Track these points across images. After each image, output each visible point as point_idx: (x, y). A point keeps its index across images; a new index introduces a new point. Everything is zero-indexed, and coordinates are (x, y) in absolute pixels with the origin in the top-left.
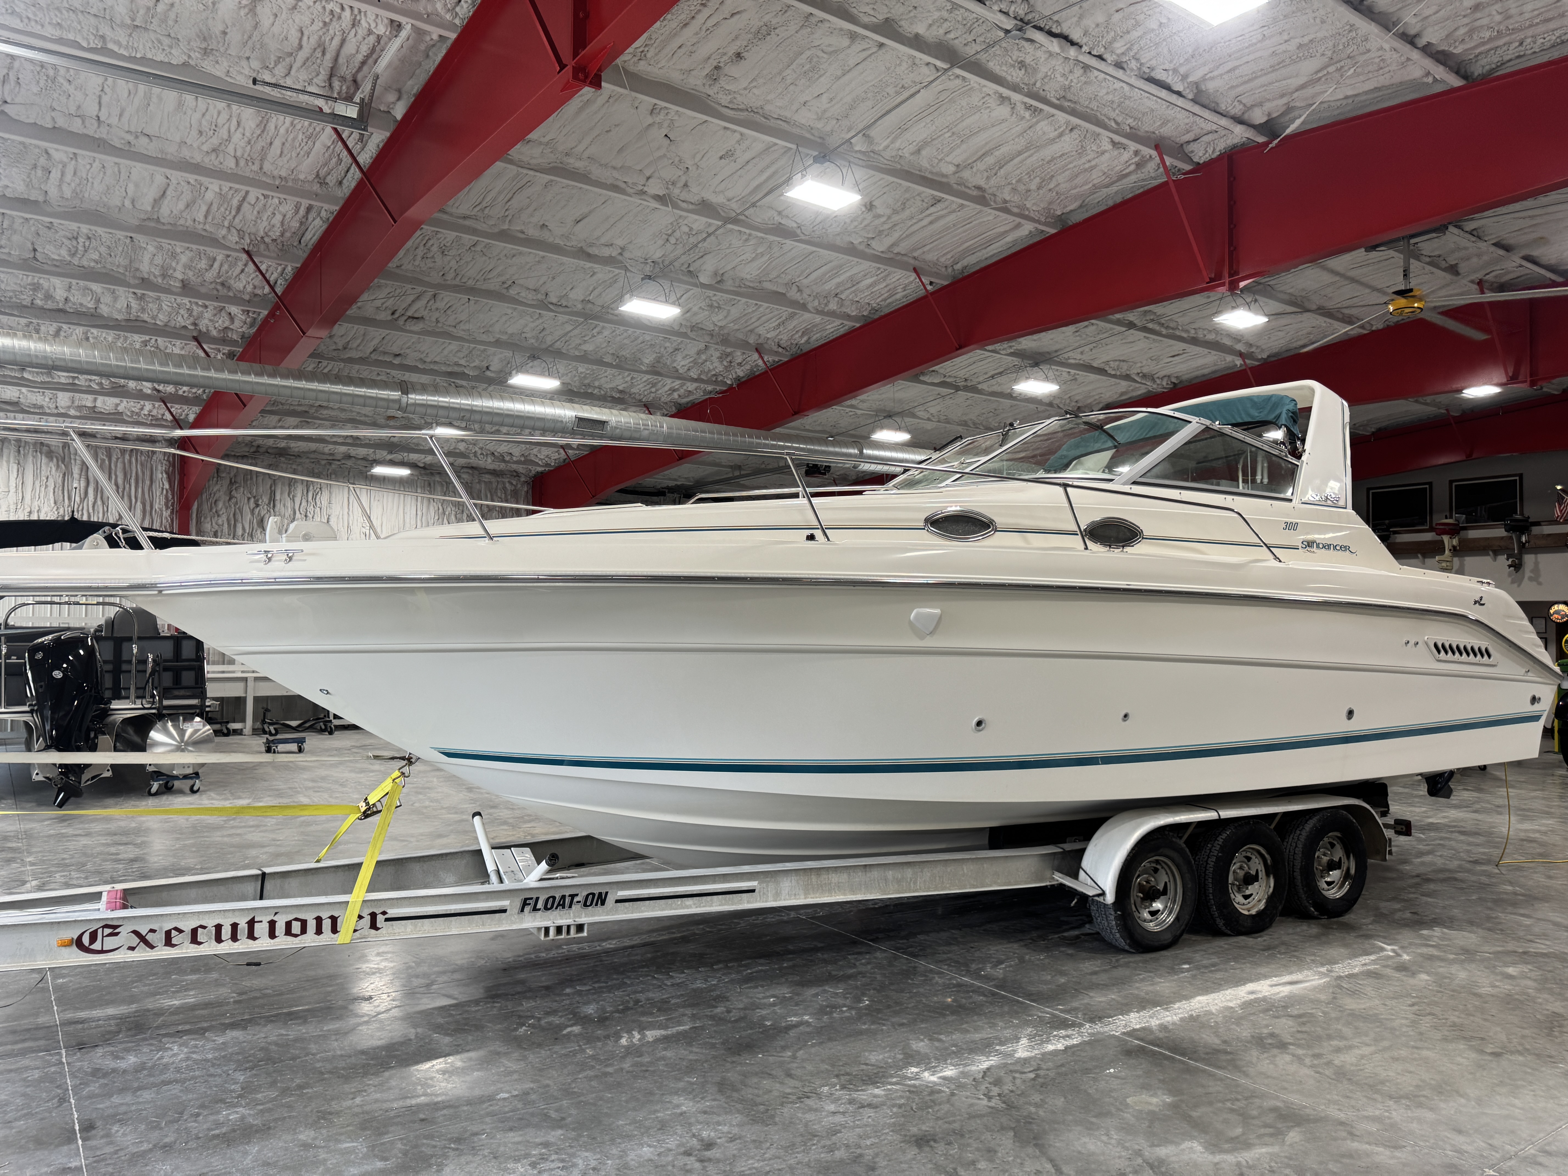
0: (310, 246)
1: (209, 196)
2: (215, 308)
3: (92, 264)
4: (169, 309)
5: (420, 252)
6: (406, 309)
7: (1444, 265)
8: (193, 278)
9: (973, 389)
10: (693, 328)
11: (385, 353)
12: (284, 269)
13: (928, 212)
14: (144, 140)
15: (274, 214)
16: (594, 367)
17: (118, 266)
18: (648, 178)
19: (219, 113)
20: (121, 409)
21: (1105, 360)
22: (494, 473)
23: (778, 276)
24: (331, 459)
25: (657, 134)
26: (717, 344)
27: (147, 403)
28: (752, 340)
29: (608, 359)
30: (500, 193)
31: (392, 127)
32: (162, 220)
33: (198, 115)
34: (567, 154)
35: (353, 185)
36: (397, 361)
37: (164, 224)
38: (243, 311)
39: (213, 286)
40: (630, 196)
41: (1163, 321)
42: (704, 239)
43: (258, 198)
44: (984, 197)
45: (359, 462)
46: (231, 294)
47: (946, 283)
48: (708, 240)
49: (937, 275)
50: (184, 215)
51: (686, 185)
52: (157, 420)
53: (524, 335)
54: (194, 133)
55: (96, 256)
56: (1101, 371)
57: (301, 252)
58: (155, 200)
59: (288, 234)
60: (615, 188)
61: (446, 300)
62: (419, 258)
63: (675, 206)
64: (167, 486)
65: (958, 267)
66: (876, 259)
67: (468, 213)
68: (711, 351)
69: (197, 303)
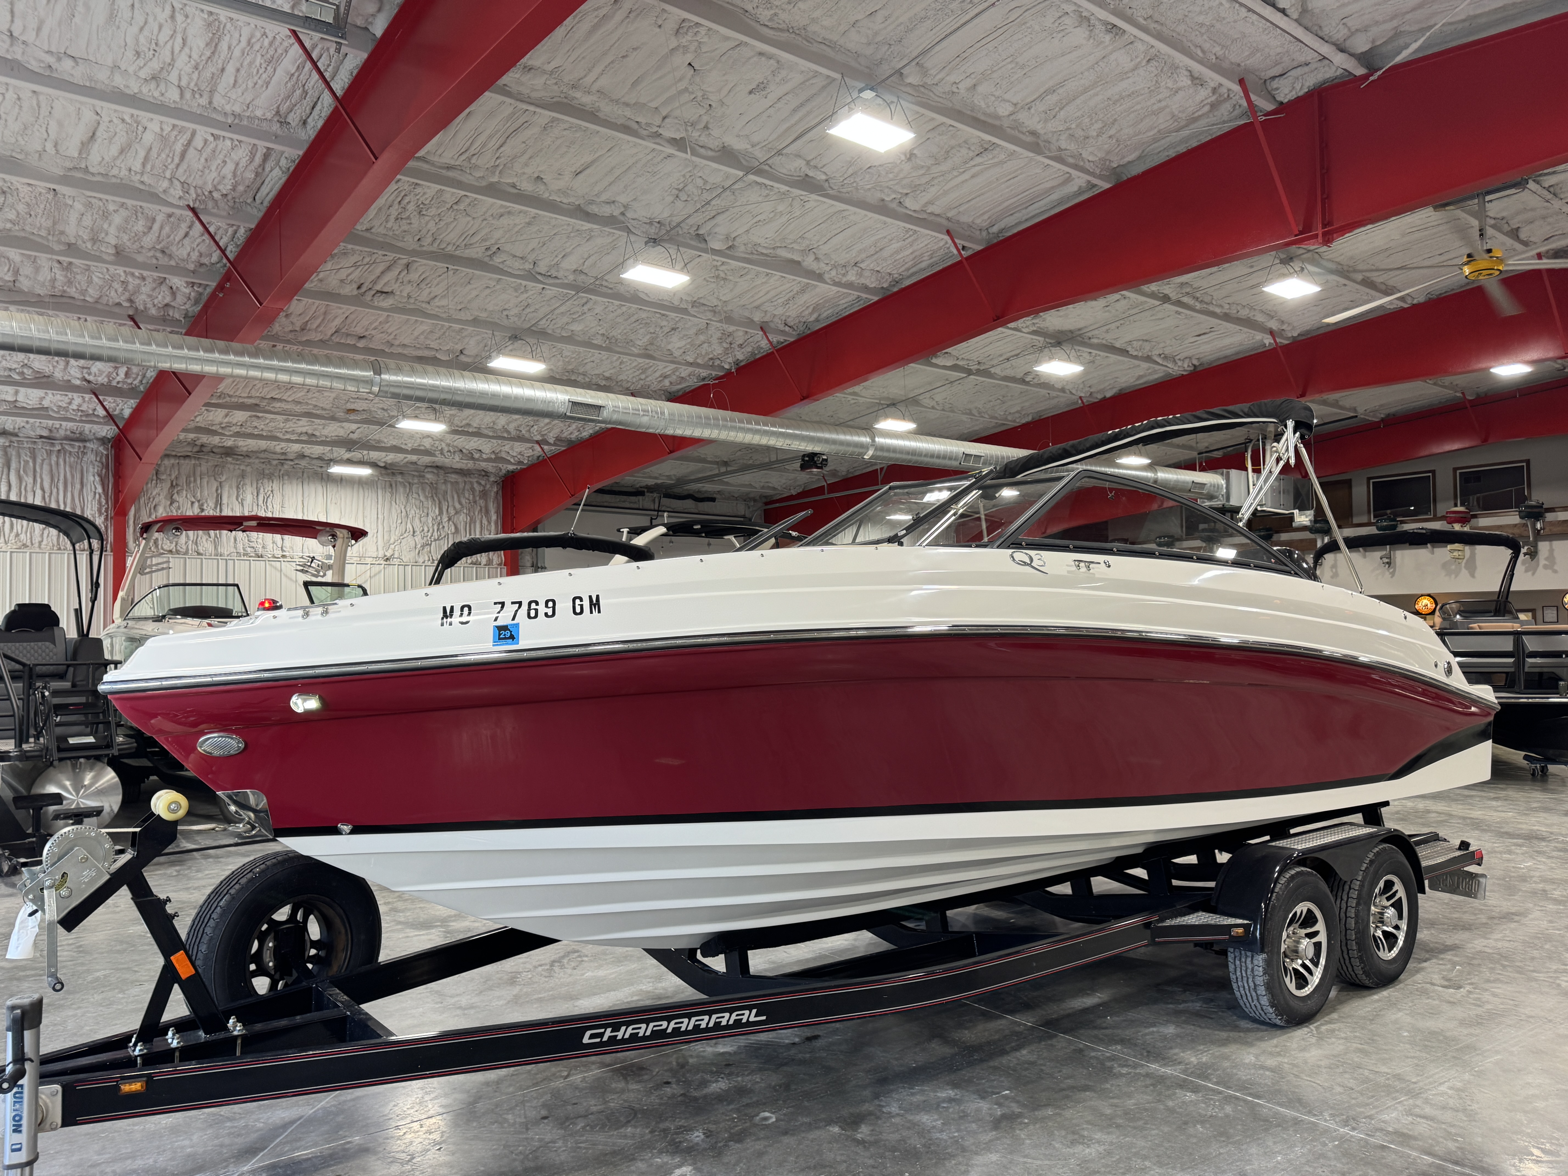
0: (266, 204)
1: (148, 138)
2: (154, 280)
3: (9, 226)
4: (100, 283)
5: (394, 211)
6: (374, 282)
7: (1506, 228)
8: (128, 244)
9: (986, 373)
10: (694, 304)
11: (348, 335)
12: (235, 232)
13: (972, 163)
14: (68, 64)
15: (225, 162)
16: (582, 349)
17: (39, 229)
18: (664, 118)
19: (160, 27)
20: (46, 403)
21: (1127, 339)
22: (461, 472)
23: (795, 242)
24: (284, 458)
25: (680, 60)
26: (720, 321)
27: (75, 395)
28: (757, 317)
29: (598, 341)
30: (490, 137)
31: (371, 47)
32: (91, 169)
33: (135, 29)
34: (574, 87)
35: (320, 124)
36: (361, 344)
37: (93, 174)
38: (187, 282)
39: (151, 254)
40: (643, 139)
41: (1198, 295)
42: (719, 195)
43: (206, 141)
44: (1038, 144)
45: (314, 462)
46: (173, 263)
47: (979, 248)
48: (723, 195)
49: (970, 238)
50: (118, 162)
51: (706, 127)
52: (88, 415)
53: (505, 313)
54: (130, 54)
55: (12, 216)
56: (1123, 352)
57: (255, 212)
58: (82, 143)
59: (241, 188)
60: (626, 129)
61: (421, 270)
62: (392, 218)
63: (694, 153)
64: (100, 490)
65: (995, 229)
66: (908, 218)
67: (452, 162)
68: (712, 330)
69: (133, 274)
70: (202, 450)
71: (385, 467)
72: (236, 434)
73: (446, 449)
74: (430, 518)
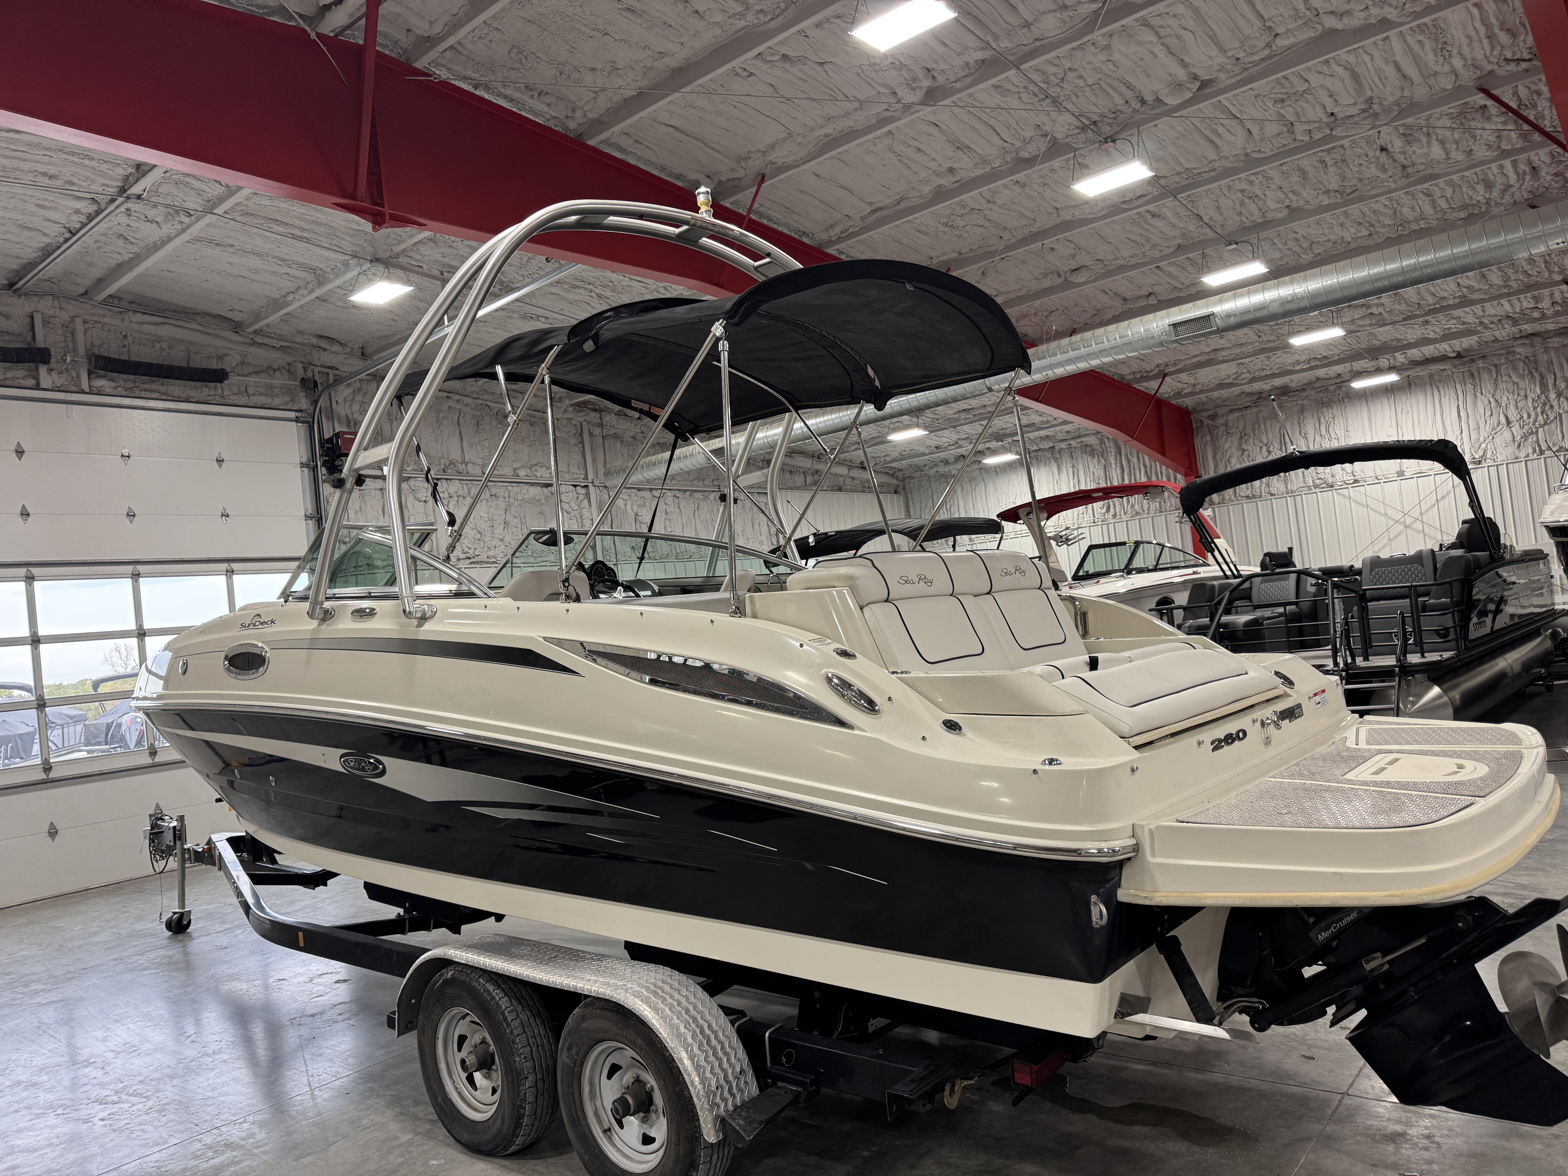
70: (1260, 397)
71: (1459, 355)
72: (1254, 380)
73: (1485, 321)
74: (1530, 400)
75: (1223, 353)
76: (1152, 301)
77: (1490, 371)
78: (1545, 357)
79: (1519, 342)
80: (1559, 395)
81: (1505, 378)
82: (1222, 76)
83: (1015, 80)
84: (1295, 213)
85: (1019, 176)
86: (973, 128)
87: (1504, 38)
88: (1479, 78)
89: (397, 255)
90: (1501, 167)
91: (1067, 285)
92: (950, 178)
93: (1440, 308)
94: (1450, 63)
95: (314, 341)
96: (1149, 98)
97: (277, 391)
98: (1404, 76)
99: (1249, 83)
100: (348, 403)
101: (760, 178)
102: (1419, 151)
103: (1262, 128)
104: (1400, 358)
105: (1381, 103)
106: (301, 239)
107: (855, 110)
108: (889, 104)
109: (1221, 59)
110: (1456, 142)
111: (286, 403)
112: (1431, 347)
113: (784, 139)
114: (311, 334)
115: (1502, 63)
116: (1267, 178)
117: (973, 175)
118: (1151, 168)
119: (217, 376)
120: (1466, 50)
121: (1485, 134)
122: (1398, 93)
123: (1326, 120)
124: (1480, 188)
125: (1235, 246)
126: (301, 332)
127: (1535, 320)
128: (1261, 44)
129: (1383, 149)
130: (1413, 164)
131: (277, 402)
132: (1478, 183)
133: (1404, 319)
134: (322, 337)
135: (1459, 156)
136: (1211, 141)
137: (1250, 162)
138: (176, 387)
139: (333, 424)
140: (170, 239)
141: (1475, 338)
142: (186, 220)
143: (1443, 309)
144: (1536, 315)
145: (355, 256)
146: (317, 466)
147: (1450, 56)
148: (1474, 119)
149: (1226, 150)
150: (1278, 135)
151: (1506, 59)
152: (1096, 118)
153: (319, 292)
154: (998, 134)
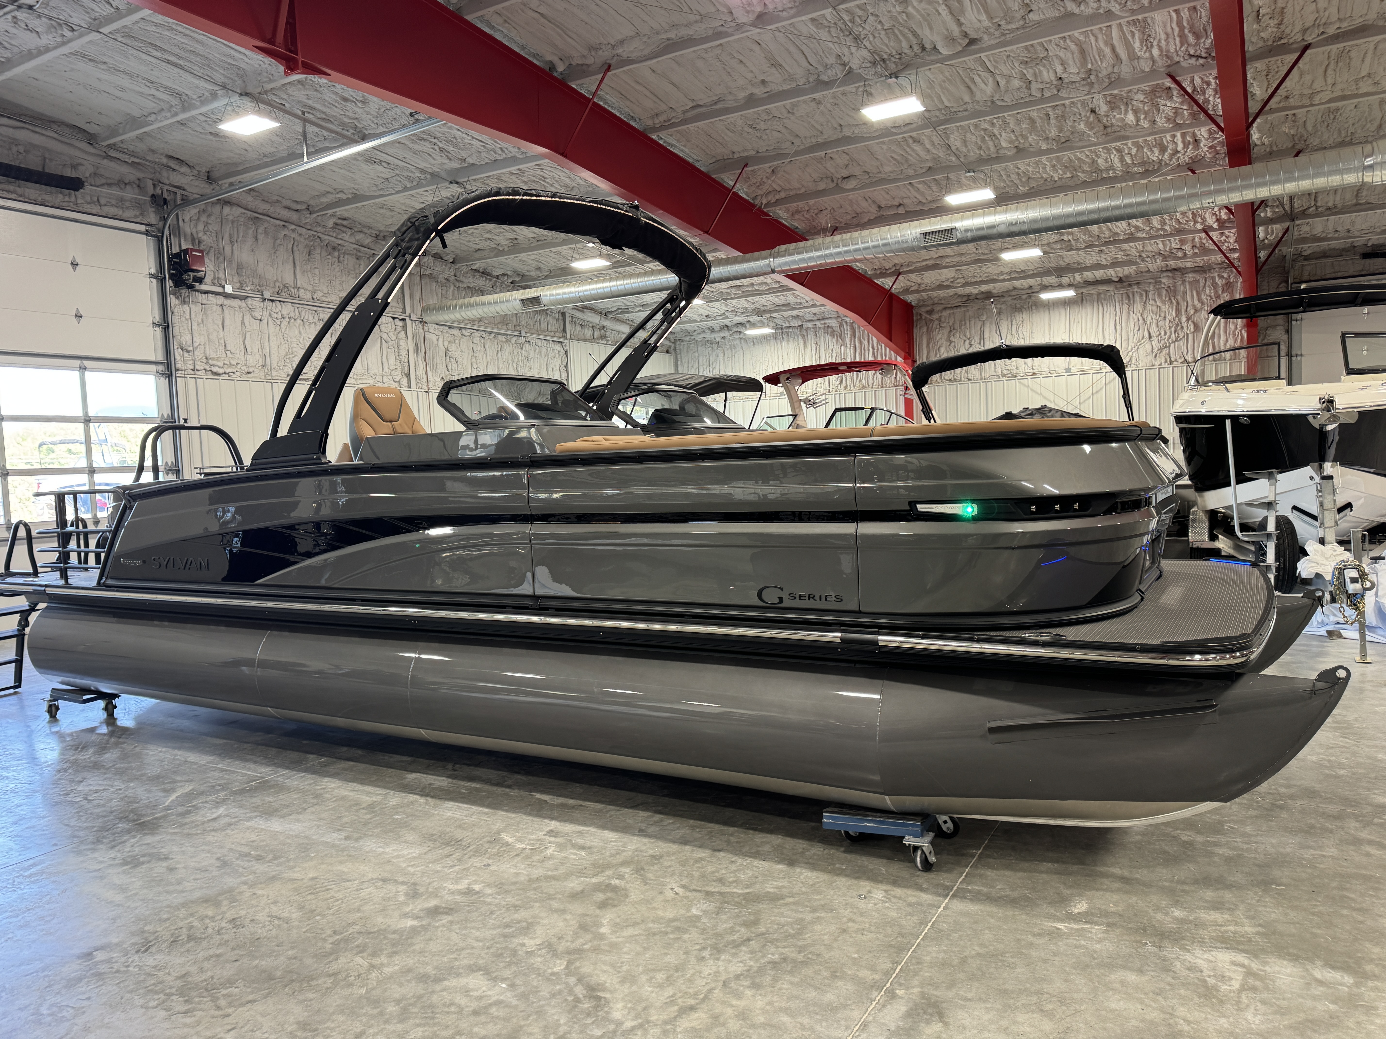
70: (969, 299)
71: (1121, 280)
72: (966, 284)
73: (1144, 255)
74: (1167, 321)
75: (947, 260)
76: (901, 211)
77: (1141, 295)
78: (1182, 288)
79: (1165, 274)
80: (1188, 319)
81: (1152, 302)
82: (986, 37)
83: (829, 17)
84: (1020, 152)
85: (817, 95)
86: (787, 50)
87: (1191, 39)
88: (1169, 66)
89: (266, 92)
90: (1174, 136)
91: (838, 189)
92: (762, 88)
93: (1113, 241)
94: (1151, 52)
95: (165, 160)
96: (928, 46)
97: (127, 204)
98: (1117, 57)
99: (1005, 46)
100: (193, 222)
101: (606, 67)
102: (1118, 116)
103: (1008, 82)
104: (1078, 277)
105: (1097, 76)
106: (176, 65)
107: (696, 22)
108: (726, 22)
109: (986, 23)
110: (1146, 113)
111: (136, 216)
112: (1102, 272)
113: (632, 38)
114: (162, 154)
115: (1186, 57)
116: (1004, 122)
117: (781, 89)
118: (923, 103)
119: (74, 184)
120: (1163, 43)
121: (1166, 109)
122: (1110, 70)
123: (1055, 82)
124: (1156, 151)
125: (972, 174)
126: (153, 151)
127: (1179, 258)
128: (1018, 16)
129: (1093, 111)
130: (1112, 125)
131: (128, 214)
132: (1155, 147)
133: (1086, 247)
134: (172, 157)
135: (1146, 125)
136: (968, 87)
137: (994, 107)
138: (32, 190)
139: (180, 241)
140: (47, 50)
141: (1134, 267)
142: (68, 34)
143: (1115, 242)
144: (1180, 254)
145: (224, 87)
146: (165, 278)
147: (1152, 46)
148: (1160, 97)
149: (978, 96)
150: (1019, 89)
151: (1189, 54)
152: (885, 57)
153: (181, 117)
154: (806, 58)
